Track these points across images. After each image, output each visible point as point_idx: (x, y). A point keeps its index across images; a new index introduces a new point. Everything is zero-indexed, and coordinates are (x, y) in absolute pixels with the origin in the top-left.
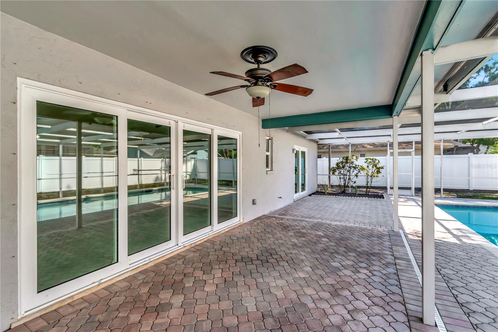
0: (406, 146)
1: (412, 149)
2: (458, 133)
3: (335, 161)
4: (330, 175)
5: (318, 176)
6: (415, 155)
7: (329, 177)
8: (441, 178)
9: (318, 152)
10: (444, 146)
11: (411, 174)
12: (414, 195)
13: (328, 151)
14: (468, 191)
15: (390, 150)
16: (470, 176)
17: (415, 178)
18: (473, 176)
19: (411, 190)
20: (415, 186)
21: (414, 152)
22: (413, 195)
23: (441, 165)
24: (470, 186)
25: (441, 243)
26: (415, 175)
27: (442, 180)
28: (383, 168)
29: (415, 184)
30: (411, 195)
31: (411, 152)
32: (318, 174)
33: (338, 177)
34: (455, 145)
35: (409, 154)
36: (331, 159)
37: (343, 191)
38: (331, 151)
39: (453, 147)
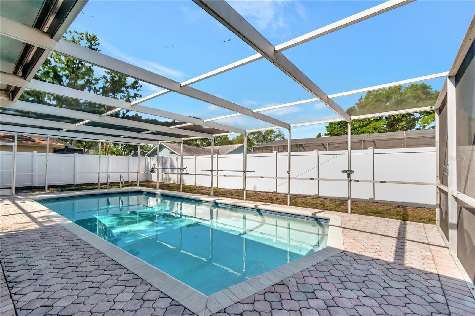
6: (17, 151)
8: (46, 174)
11: (11, 170)
12: (14, 193)
14: (73, 185)
16: (75, 172)
17: (16, 175)
18: (78, 172)
19: (11, 189)
21: (16, 147)
23: (47, 162)
24: (75, 181)
25: (20, 233)
26: (16, 172)
27: (47, 176)
29: (16, 183)
30: (11, 194)
31: (12, 146)
34: (65, 146)
35: (10, 148)
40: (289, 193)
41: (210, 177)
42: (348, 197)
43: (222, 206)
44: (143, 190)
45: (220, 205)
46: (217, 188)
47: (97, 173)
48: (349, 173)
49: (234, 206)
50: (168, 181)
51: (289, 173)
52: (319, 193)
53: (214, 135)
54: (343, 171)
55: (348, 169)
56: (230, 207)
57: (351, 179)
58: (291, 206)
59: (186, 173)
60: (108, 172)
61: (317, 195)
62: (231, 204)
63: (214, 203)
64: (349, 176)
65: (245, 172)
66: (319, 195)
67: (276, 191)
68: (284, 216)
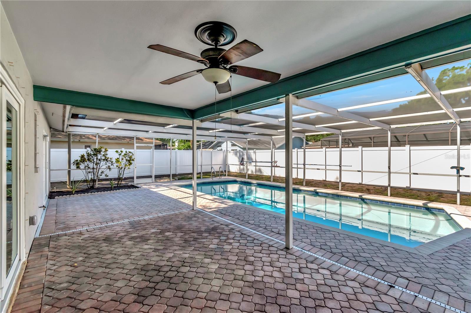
0: (130, 140)
1: (153, 144)
2: (188, 135)
3: (78, 153)
4: (70, 170)
5: (51, 171)
6: (155, 149)
7: (69, 172)
9: (51, 141)
10: (155, 142)
13: (68, 140)
15: (136, 144)
19: (152, 177)
20: (155, 174)
22: (153, 182)
24: (177, 171)
28: (134, 160)
32: (51, 169)
33: (84, 171)
36: (72, 150)
37: (91, 187)
38: (71, 141)
39: (161, 144)
40: (389, 185)
41: (303, 170)
42: (457, 191)
43: (323, 195)
44: (238, 180)
45: (320, 194)
46: (297, 178)
47: (200, 165)
48: (459, 169)
49: (336, 195)
50: (245, 171)
51: (389, 168)
52: (411, 186)
53: (306, 134)
54: (452, 168)
55: (457, 166)
56: (331, 196)
57: (460, 174)
58: (391, 197)
59: (277, 166)
60: (212, 165)
61: (409, 187)
62: (333, 194)
63: (315, 192)
64: (458, 172)
65: (340, 167)
66: (411, 187)
67: (361, 182)
68: (391, 205)
